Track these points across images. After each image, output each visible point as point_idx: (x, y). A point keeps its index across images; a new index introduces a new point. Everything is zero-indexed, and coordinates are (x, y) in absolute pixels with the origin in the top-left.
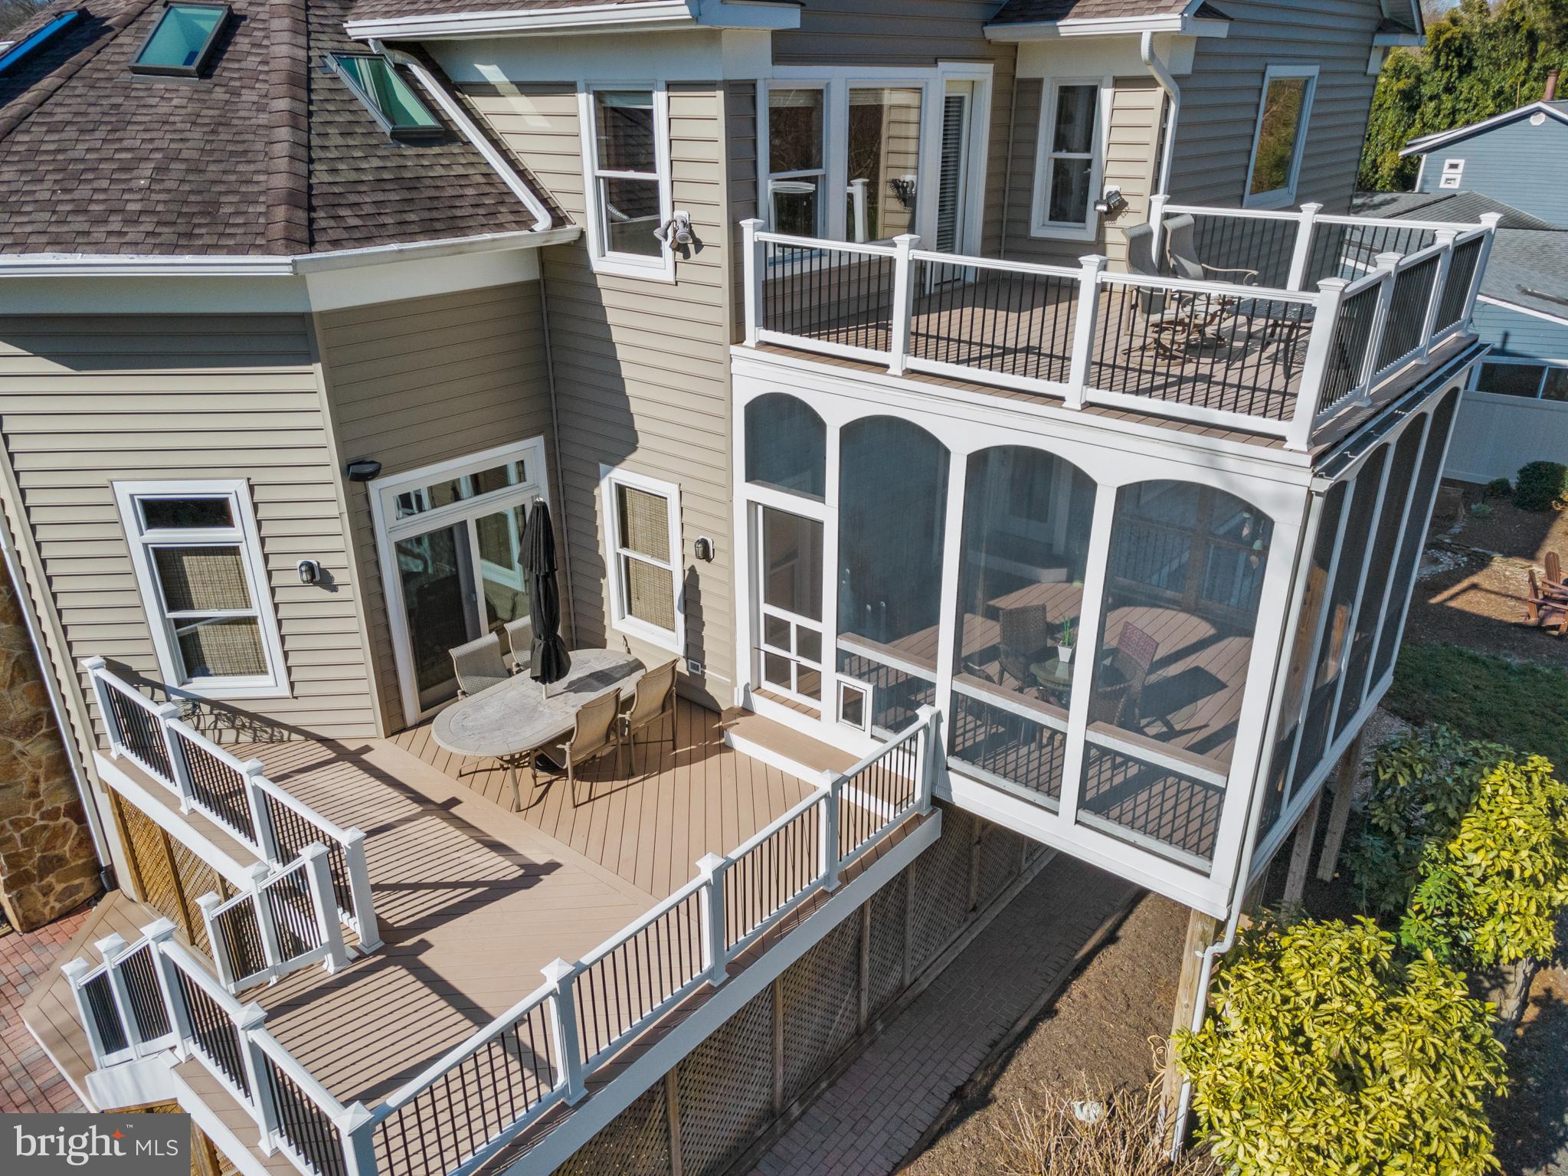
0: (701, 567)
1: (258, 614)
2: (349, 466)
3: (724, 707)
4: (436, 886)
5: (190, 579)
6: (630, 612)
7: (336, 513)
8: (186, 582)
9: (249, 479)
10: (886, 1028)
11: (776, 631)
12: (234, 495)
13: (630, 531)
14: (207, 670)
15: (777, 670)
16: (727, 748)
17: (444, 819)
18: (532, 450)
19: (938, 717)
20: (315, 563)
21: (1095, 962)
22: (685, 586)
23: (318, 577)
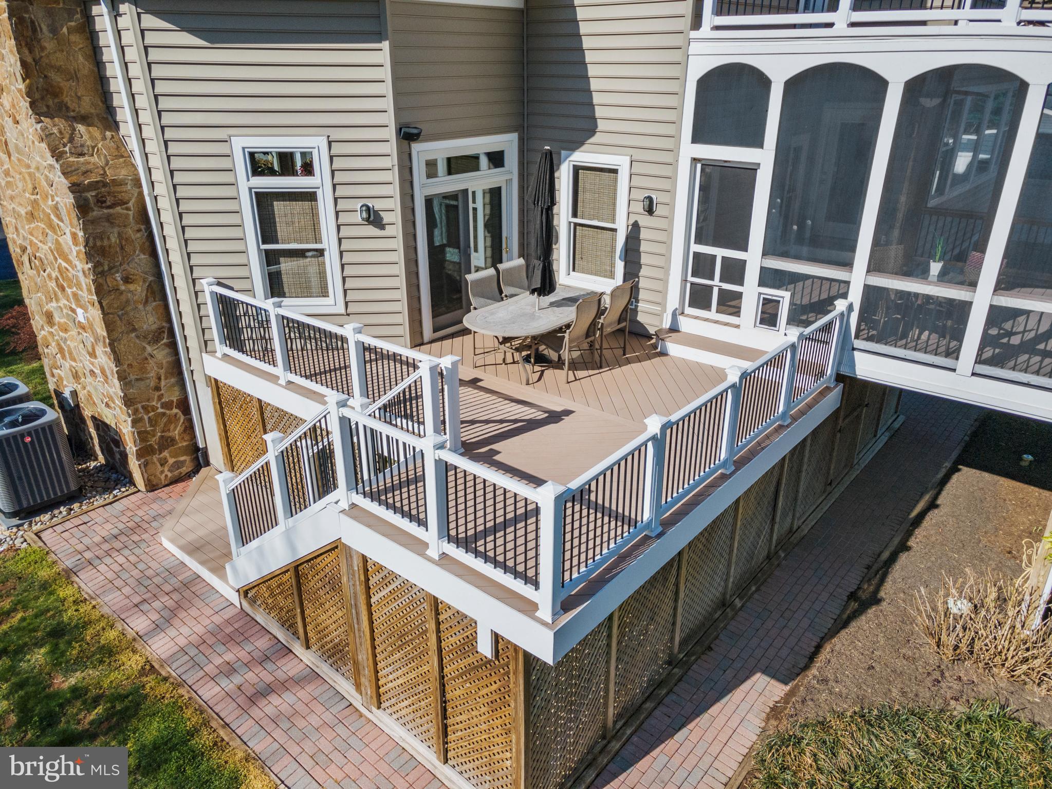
0: (644, 221)
1: (327, 247)
2: (401, 129)
3: (652, 331)
4: (487, 422)
5: (277, 220)
6: (574, 270)
7: (389, 165)
8: (275, 223)
9: (328, 136)
10: (786, 556)
11: (702, 265)
12: (316, 150)
13: (580, 204)
14: (284, 294)
15: (700, 298)
16: (663, 354)
17: (475, 389)
18: (507, 142)
19: (850, 308)
20: (371, 206)
21: (927, 518)
22: (627, 238)
23: (374, 218)
